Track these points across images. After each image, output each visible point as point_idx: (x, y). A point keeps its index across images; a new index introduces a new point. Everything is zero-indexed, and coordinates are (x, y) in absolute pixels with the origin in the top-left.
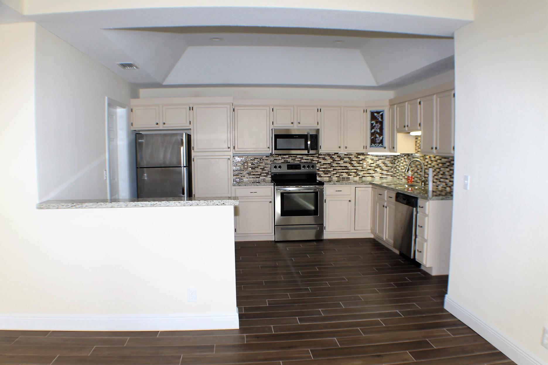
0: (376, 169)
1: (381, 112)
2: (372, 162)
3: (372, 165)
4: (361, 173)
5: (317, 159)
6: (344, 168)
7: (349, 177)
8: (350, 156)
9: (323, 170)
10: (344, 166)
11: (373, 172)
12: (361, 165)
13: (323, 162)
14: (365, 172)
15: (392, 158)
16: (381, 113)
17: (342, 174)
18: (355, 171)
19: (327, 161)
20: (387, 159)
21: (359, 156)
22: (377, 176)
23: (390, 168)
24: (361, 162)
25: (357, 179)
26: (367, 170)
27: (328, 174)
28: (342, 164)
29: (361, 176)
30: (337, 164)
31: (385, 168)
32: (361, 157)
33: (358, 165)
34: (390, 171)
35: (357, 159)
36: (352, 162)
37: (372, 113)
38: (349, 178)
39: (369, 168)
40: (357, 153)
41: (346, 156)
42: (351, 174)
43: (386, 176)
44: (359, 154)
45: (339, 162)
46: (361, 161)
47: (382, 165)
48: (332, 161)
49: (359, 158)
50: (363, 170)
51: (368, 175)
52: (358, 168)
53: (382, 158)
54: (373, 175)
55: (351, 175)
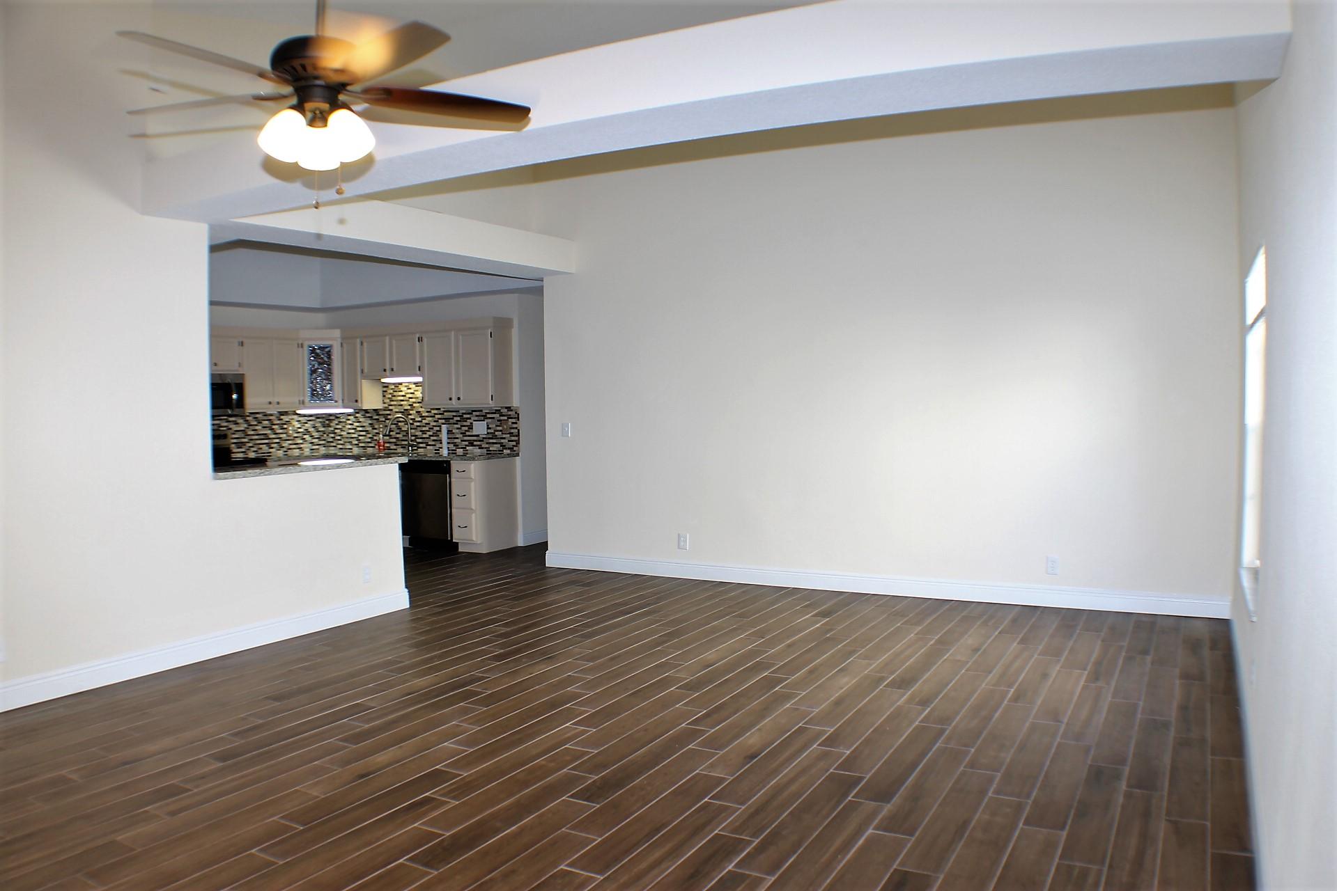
0: (305, 436)
1: (327, 347)
2: (299, 426)
3: (300, 430)
4: (285, 444)
5: (226, 424)
6: (262, 437)
7: (271, 450)
8: (271, 418)
9: (235, 441)
10: (263, 434)
11: (301, 441)
12: (285, 431)
13: (235, 428)
14: (290, 442)
15: (323, 418)
16: (327, 350)
17: (261, 446)
18: (277, 441)
19: (239, 427)
20: (319, 420)
21: (282, 417)
22: (306, 448)
23: (321, 433)
24: (285, 426)
25: (280, 453)
26: (292, 438)
27: (241, 448)
28: (260, 430)
29: (285, 449)
30: (253, 430)
31: (316, 434)
32: (285, 418)
33: (281, 431)
34: (323, 438)
35: (278, 422)
36: (274, 427)
37: (313, 351)
38: (270, 453)
39: (296, 435)
40: (279, 412)
41: (265, 418)
42: (273, 445)
43: (317, 447)
44: (282, 413)
45: (257, 428)
46: (285, 424)
47: (311, 429)
48: (246, 426)
49: (282, 419)
50: (288, 438)
51: (294, 446)
52: (281, 436)
53: (311, 418)
54: (302, 446)
55: (272, 448)
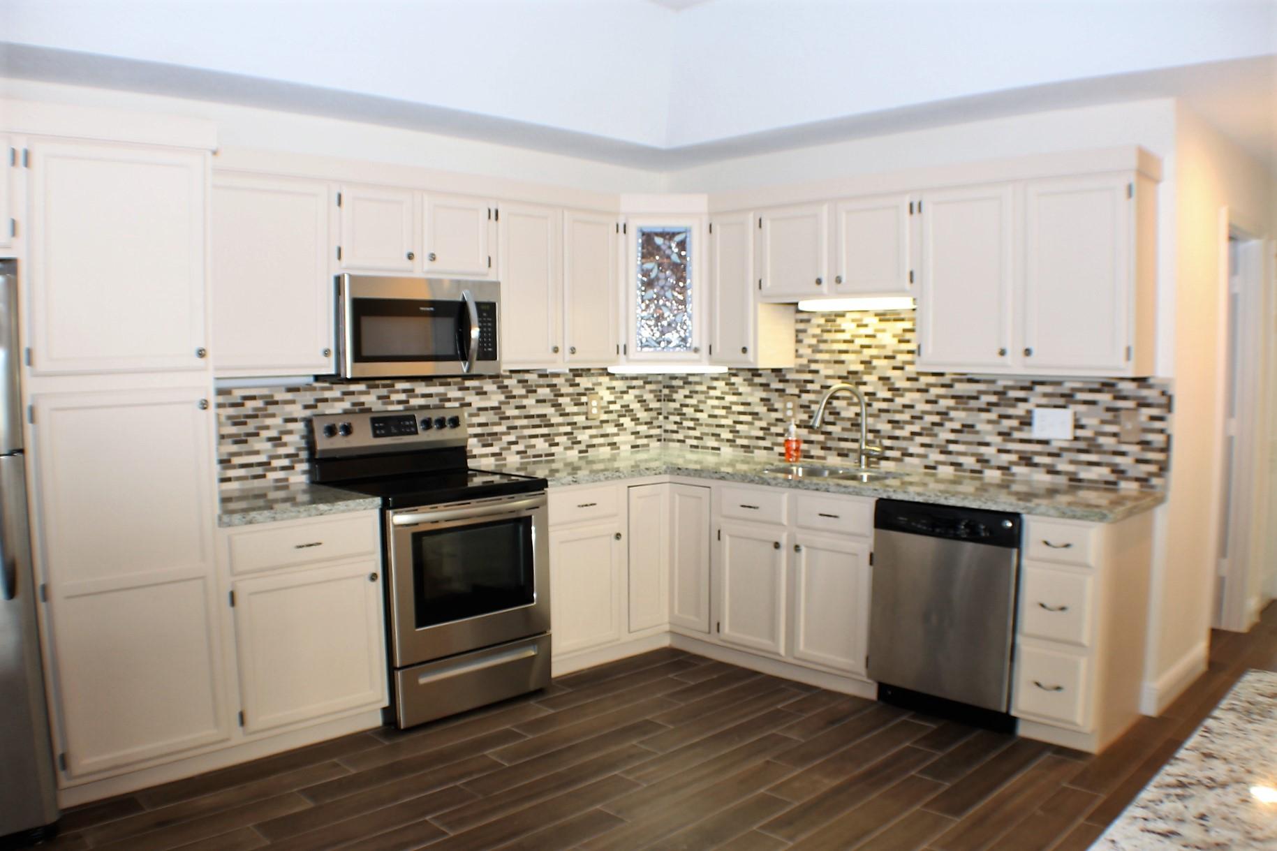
0: (622, 420)
1: (679, 233)
2: (612, 398)
3: (612, 407)
4: (583, 436)
5: (459, 394)
6: (537, 421)
7: (554, 449)
8: (555, 381)
9: (478, 430)
10: (539, 416)
11: (615, 430)
12: (583, 409)
13: (477, 402)
14: (593, 432)
15: (659, 382)
16: (678, 238)
17: (533, 441)
18: (568, 429)
19: (489, 399)
20: (648, 387)
21: (578, 380)
22: (625, 443)
23: (654, 414)
24: (584, 399)
25: (573, 455)
26: (598, 423)
27: (491, 445)
28: (532, 406)
29: (582, 447)
30: (517, 407)
31: (642, 415)
32: (584, 382)
33: (575, 409)
34: (656, 423)
35: (571, 390)
36: (561, 400)
37: (648, 238)
38: (553, 455)
39: (605, 417)
40: (571, 370)
41: (542, 381)
42: (557, 439)
43: (645, 441)
44: (577, 373)
45: (525, 402)
46: (584, 394)
47: (635, 406)
48: (502, 398)
49: (578, 385)
50: (589, 423)
51: (601, 440)
52: (576, 419)
53: (635, 383)
54: (616, 439)
55: (557, 444)
